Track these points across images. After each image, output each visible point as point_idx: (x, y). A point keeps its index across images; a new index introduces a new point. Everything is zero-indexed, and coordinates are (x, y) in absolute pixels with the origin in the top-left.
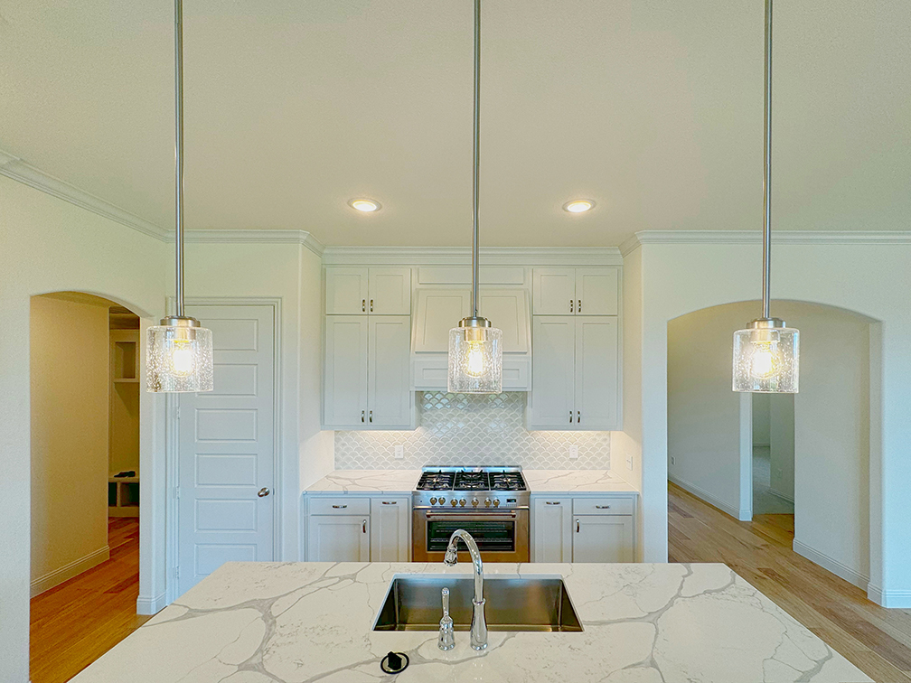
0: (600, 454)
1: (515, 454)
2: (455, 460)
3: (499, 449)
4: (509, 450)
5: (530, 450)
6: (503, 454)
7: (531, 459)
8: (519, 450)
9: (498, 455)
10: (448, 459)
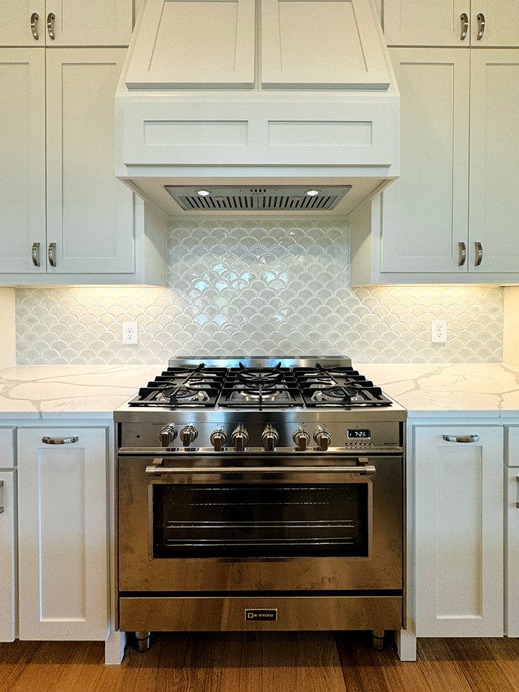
0: (485, 336)
1: (335, 336)
2: (230, 346)
3: (306, 327)
4: (325, 328)
5: (360, 328)
6: (314, 336)
7: (363, 344)
8: (343, 328)
9: (305, 337)
10: (216, 346)
